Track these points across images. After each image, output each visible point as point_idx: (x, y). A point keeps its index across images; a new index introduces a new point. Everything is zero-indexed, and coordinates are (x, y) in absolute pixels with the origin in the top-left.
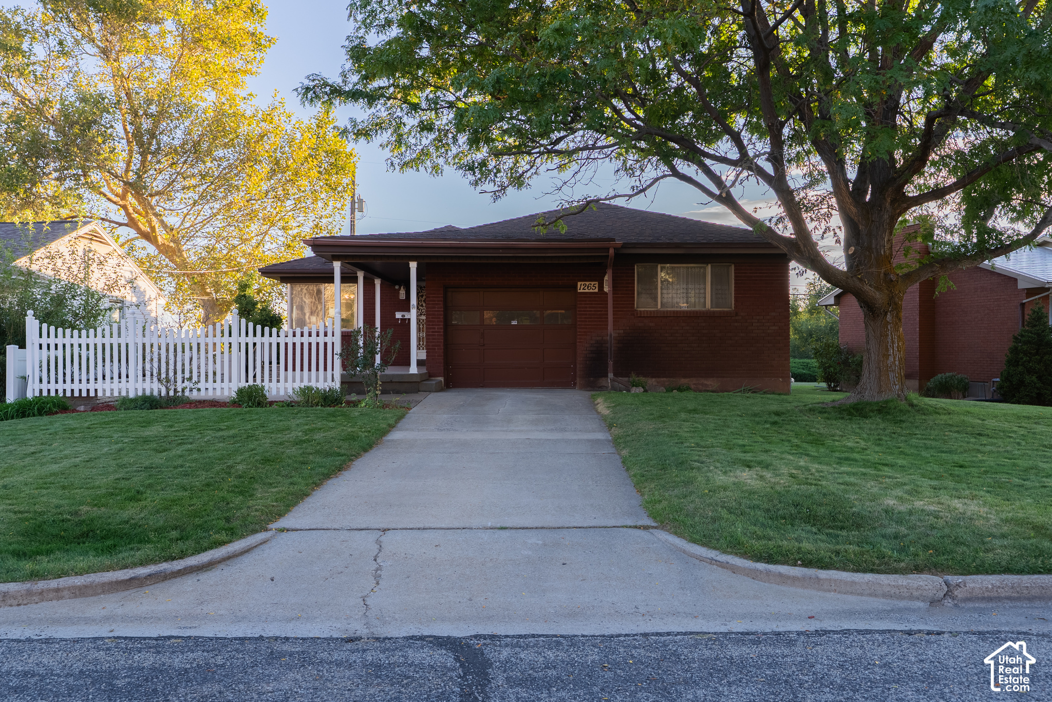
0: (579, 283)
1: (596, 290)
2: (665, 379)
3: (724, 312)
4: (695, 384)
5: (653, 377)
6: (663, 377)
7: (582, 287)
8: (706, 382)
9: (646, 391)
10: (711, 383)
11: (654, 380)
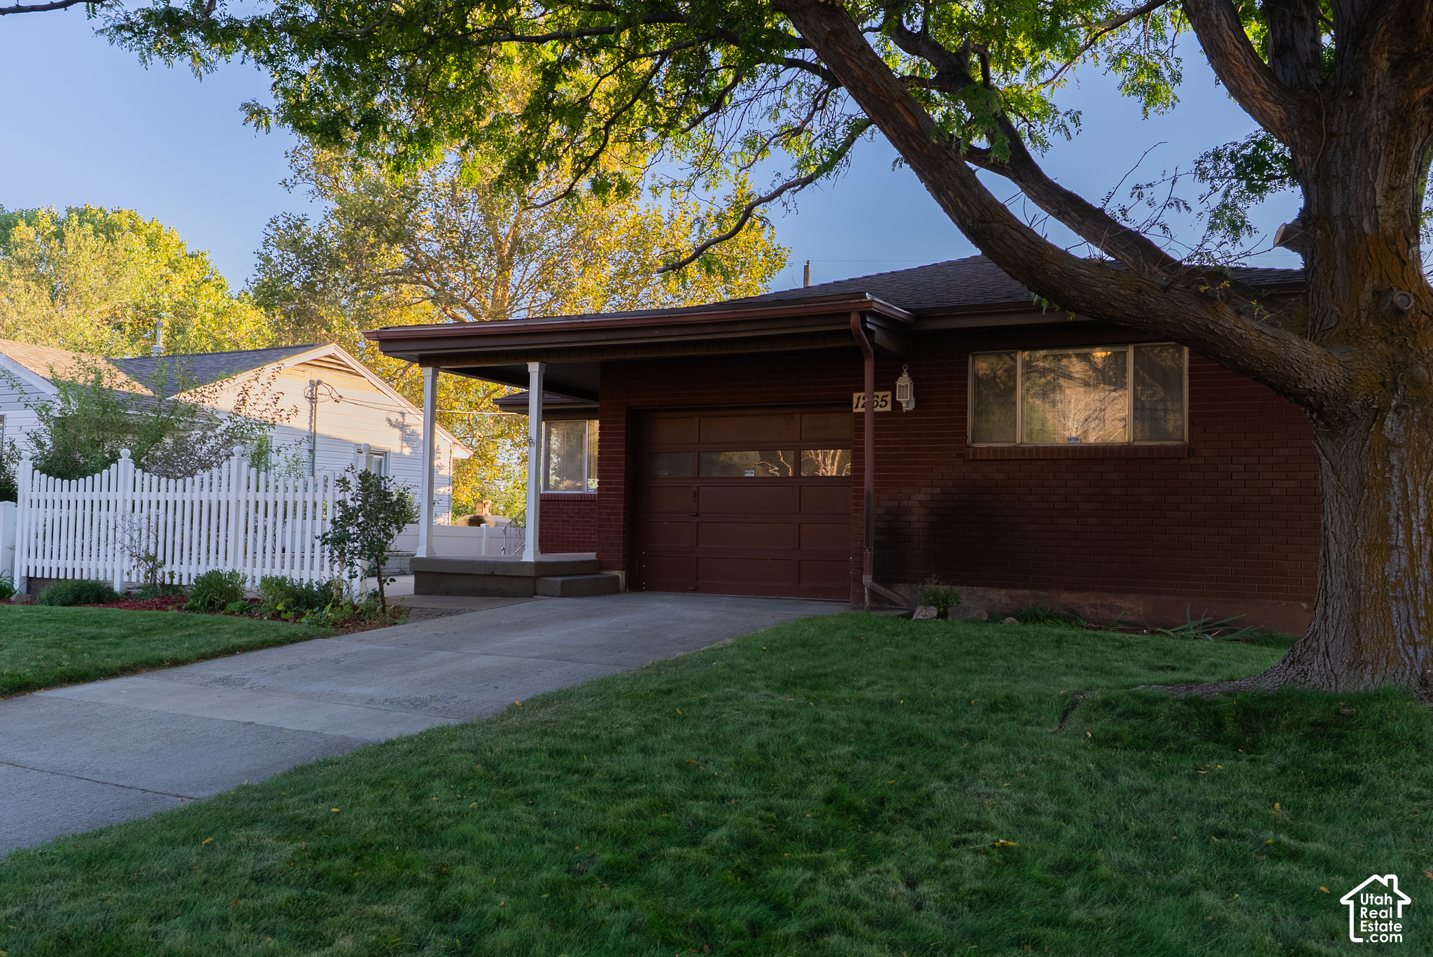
0: (856, 396)
1: (888, 408)
2: (1027, 592)
3: (1167, 448)
4: (1094, 606)
5: (1001, 586)
6: (1023, 588)
7: (862, 402)
8: (1118, 603)
9: (942, 615)
10: (1130, 606)
11: (1003, 592)
